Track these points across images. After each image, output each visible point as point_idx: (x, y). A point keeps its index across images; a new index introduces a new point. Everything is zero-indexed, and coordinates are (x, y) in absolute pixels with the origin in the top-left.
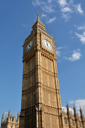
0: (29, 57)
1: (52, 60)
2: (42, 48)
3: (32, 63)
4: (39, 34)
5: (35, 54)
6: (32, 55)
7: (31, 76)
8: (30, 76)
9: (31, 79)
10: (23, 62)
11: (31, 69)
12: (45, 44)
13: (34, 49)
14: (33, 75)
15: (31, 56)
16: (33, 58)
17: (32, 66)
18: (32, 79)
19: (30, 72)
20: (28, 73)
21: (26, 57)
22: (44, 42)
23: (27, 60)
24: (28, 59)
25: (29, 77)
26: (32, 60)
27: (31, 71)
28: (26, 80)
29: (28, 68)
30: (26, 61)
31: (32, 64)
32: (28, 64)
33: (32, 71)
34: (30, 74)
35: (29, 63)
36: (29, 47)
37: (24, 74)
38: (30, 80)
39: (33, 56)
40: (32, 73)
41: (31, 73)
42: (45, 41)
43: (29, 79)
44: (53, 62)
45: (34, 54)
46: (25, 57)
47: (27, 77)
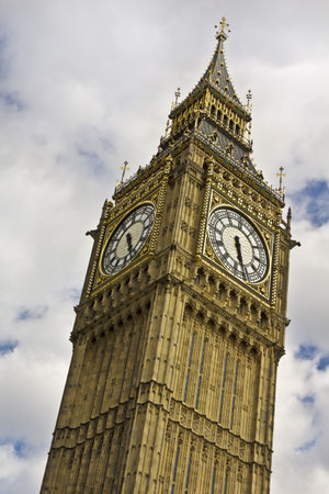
0: (115, 319)
1: (255, 350)
2: (201, 272)
3: (123, 356)
4: (199, 176)
5: (148, 306)
6: (133, 309)
7: (100, 447)
8: (96, 443)
9: (97, 466)
10: (74, 338)
11: (110, 396)
12: (220, 243)
13: (149, 270)
14: (114, 447)
15: (124, 313)
16: (136, 329)
17: (119, 377)
18: (101, 467)
19: (100, 422)
20: (87, 424)
21: (95, 313)
22: (219, 226)
23: (97, 331)
24: (106, 326)
25: (90, 451)
26: (126, 340)
27: (106, 414)
28: (64, 471)
29: (92, 386)
30: (94, 340)
31: (122, 365)
32: (98, 360)
33: (110, 417)
34: (99, 430)
35: (108, 354)
36: (122, 250)
37: (63, 425)
38: (86, 475)
39: (139, 312)
40: (109, 425)
41: (105, 429)
42: (226, 221)
43: (87, 466)
44: (259, 363)
45: (142, 302)
46: (87, 311)
47: (77, 452)
